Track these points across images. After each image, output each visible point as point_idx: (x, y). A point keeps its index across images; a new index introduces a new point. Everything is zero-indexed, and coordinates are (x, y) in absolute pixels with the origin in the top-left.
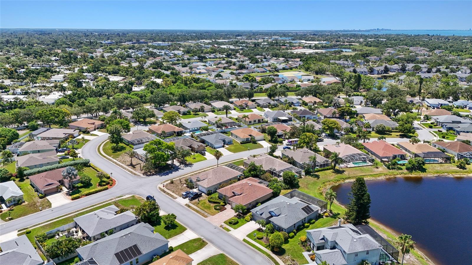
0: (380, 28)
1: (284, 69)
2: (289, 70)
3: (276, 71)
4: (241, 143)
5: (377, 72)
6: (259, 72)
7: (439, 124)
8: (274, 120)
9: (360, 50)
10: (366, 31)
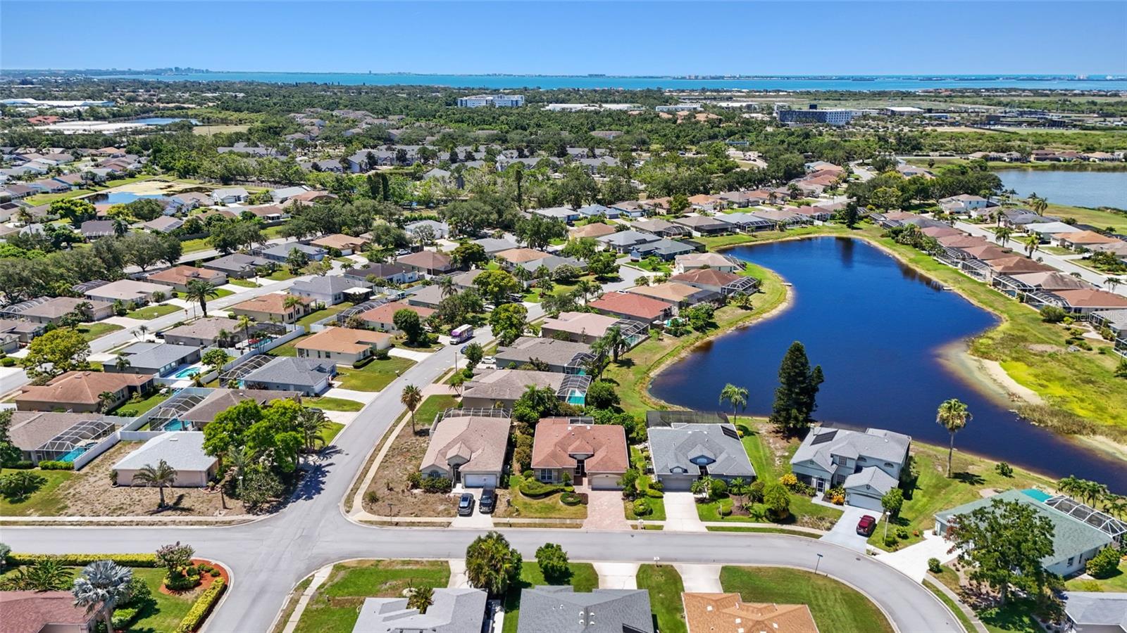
0: (183, 67)
1: (112, 177)
2: (128, 180)
3: (97, 184)
4: (356, 367)
5: (357, 168)
6: (47, 193)
7: (619, 250)
8: (336, 299)
9: (222, 119)
10: (147, 73)
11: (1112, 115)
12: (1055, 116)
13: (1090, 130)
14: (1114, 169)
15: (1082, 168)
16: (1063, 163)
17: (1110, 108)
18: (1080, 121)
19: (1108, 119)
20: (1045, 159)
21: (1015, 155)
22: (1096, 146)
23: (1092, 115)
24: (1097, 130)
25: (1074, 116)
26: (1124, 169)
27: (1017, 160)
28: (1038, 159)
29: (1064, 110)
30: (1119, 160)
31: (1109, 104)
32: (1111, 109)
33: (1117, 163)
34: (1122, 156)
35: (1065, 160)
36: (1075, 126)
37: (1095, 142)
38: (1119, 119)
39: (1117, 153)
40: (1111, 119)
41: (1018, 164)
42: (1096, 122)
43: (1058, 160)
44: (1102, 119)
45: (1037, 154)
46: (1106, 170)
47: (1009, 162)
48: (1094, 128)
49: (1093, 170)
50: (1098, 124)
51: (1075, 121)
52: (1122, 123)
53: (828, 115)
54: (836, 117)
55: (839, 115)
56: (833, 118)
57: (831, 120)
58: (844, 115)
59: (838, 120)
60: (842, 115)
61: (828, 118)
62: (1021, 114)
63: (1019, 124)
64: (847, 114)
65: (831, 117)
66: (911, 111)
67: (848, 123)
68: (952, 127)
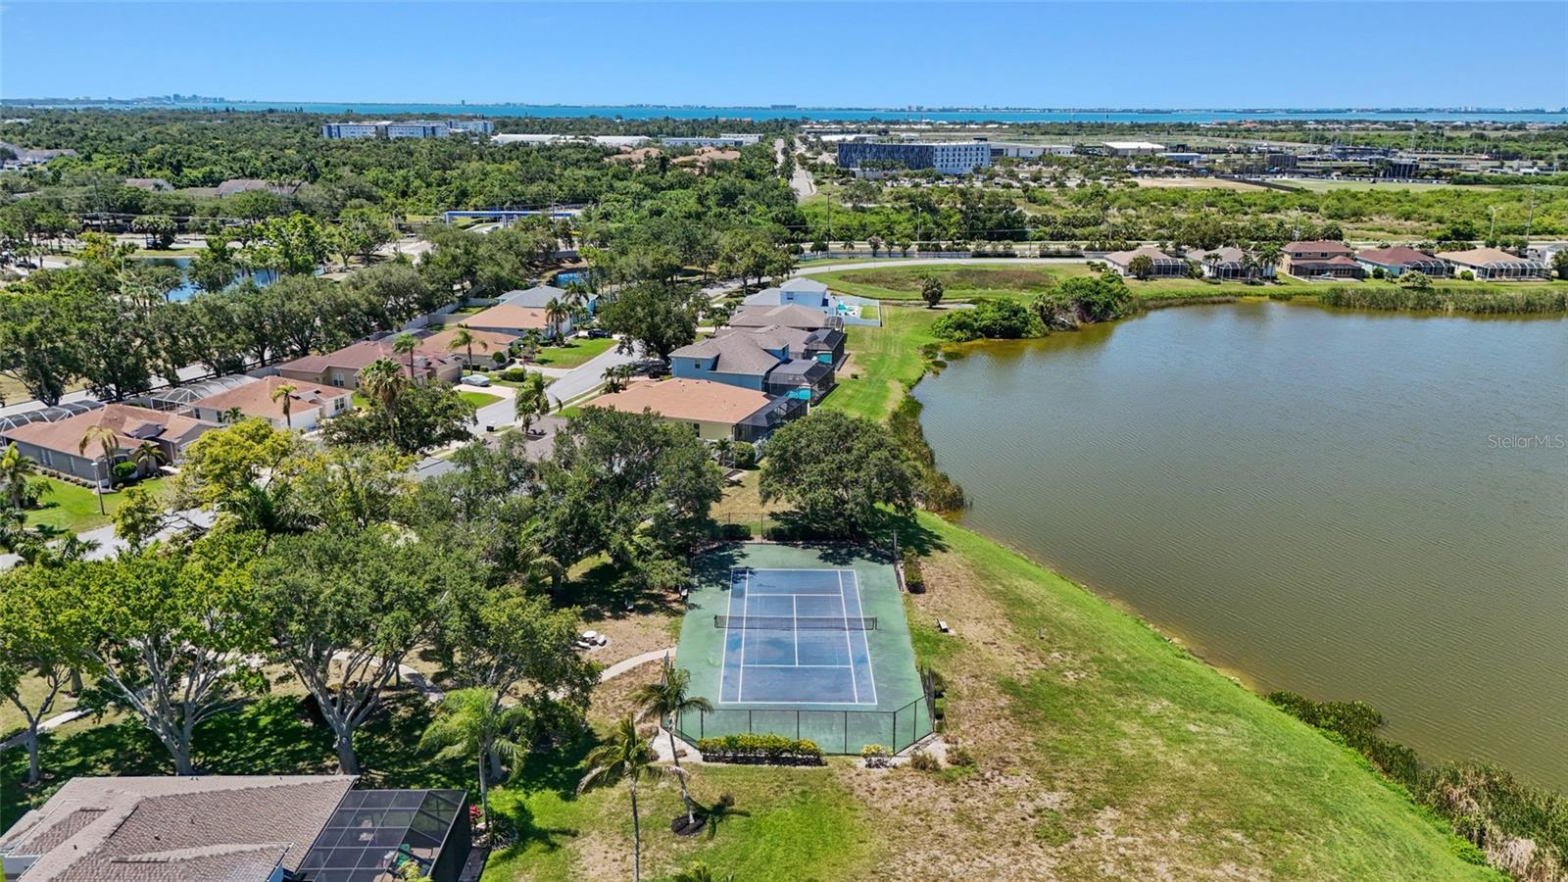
11: (1516, 156)
12: (1405, 158)
13: (1470, 183)
14: (1529, 309)
15: (1425, 304)
16: (1372, 285)
17: (1511, 144)
18: (1452, 166)
19: (1508, 163)
20: (1320, 271)
21: (1230, 255)
22: (1478, 224)
23: (1478, 156)
24: (1485, 183)
25: (1442, 158)
26: (1560, 307)
27: (1235, 273)
28: (1297, 270)
29: (1426, 149)
30: (1540, 273)
31: (1508, 139)
32: (1513, 147)
33: (1534, 286)
34: (1548, 261)
35: (1379, 275)
36: (1438, 176)
37: (1477, 214)
38: (1529, 163)
39: (1535, 244)
40: (1515, 163)
41: (1234, 286)
42: (1484, 168)
43: (1360, 274)
44: (1497, 163)
45: (1298, 255)
46: (1501, 311)
47: (1212, 281)
48: (1477, 181)
49: (1461, 311)
50: (1487, 173)
51: (1444, 166)
52: (1536, 169)
53: (939, 154)
54: (957, 157)
55: (962, 153)
56: (951, 159)
57: (945, 163)
58: (974, 153)
59: (962, 164)
60: (968, 152)
61: (939, 159)
62: (1344, 155)
63: (1324, 172)
64: (979, 152)
65: (945, 158)
66: (1139, 150)
67: (977, 170)
68: (1188, 179)
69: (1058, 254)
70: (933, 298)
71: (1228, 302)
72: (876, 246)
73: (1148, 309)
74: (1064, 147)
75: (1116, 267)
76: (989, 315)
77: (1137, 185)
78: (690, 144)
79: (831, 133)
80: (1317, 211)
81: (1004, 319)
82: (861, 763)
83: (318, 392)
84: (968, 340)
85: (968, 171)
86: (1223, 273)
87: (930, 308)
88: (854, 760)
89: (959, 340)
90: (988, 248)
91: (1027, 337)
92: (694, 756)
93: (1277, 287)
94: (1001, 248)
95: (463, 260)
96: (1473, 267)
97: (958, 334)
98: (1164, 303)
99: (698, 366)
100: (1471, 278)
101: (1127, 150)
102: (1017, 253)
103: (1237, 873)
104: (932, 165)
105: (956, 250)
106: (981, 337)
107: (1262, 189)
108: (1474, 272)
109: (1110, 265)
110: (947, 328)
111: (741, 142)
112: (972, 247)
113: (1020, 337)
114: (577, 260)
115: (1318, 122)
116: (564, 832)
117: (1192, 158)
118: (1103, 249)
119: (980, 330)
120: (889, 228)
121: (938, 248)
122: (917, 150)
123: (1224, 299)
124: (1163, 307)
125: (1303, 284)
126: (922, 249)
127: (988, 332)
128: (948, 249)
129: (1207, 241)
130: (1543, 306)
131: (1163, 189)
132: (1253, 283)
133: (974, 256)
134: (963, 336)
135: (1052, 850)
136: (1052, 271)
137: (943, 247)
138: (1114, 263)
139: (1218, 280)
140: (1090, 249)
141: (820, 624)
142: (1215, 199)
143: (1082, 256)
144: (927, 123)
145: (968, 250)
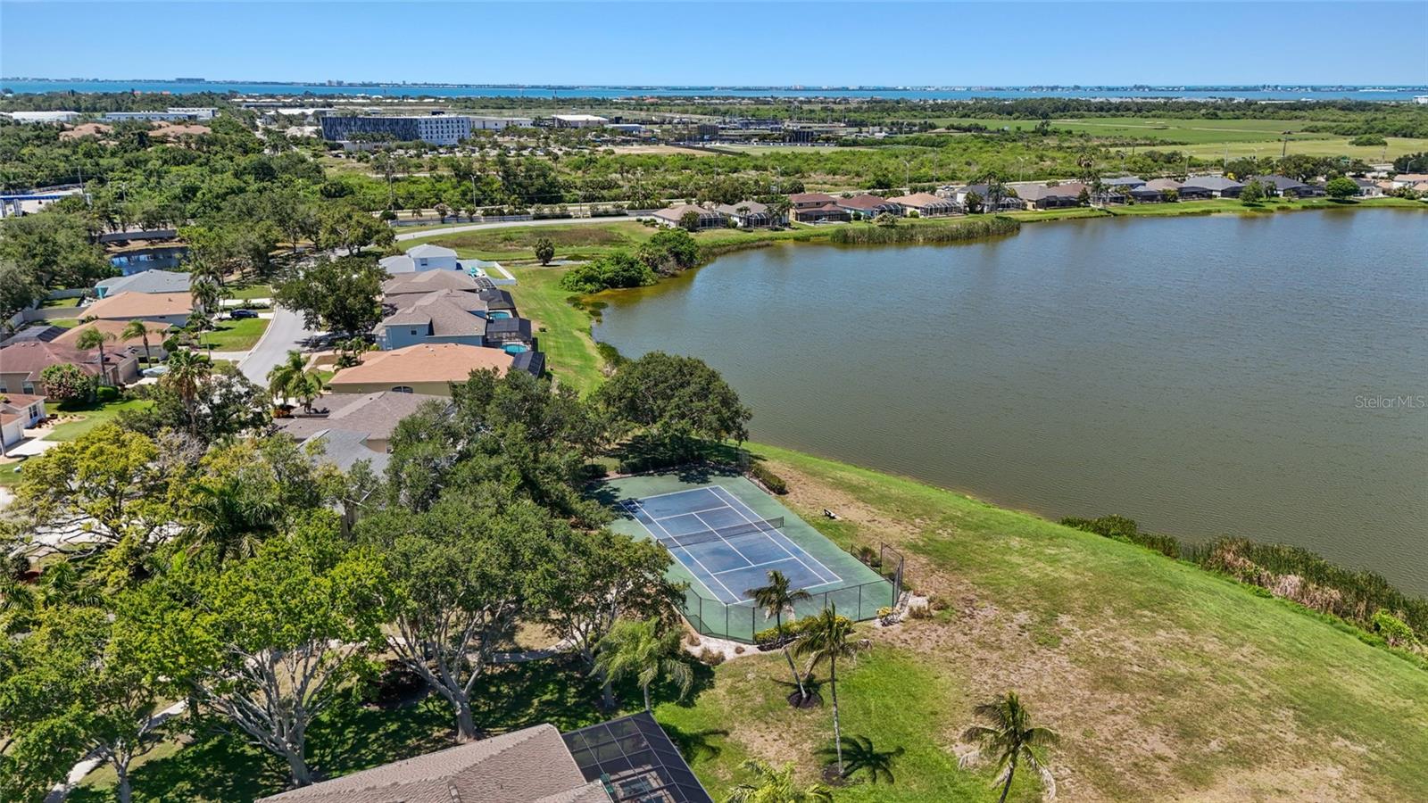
11: (863, 124)
12: (791, 126)
15: (904, 238)
16: (858, 225)
17: (852, 114)
18: (828, 132)
20: (819, 217)
21: (757, 209)
23: (838, 124)
25: (816, 126)
27: (761, 222)
28: (803, 217)
31: (847, 111)
32: (855, 116)
33: (960, 219)
34: (960, 200)
35: (858, 218)
36: (825, 140)
38: (877, 129)
40: (867, 129)
42: (851, 134)
43: (846, 217)
44: (856, 130)
47: (745, 229)
48: (855, 143)
50: (856, 137)
51: (823, 132)
52: (884, 134)
53: (423, 126)
54: (440, 130)
55: (445, 126)
56: (435, 131)
57: (430, 134)
58: (455, 125)
59: (445, 135)
60: (450, 125)
61: (424, 131)
62: (747, 125)
63: (747, 139)
64: (460, 124)
65: (429, 131)
66: (588, 122)
67: (461, 141)
68: (644, 147)
69: (606, 214)
70: (546, 256)
71: (768, 245)
72: (443, 213)
73: (715, 255)
74: (525, 120)
75: (666, 222)
76: (610, 269)
77: (613, 153)
78: (136, 118)
79: (291, 106)
80: (767, 170)
81: (624, 271)
82: (877, 623)
83: (7, 402)
84: (598, 291)
85: (454, 141)
86: (750, 223)
87: (544, 265)
88: (871, 623)
89: (591, 292)
90: (546, 210)
91: (644, 285)
92: (752, 650)
93: (794, 231)
94: (557, 210)
95: (40, 249)
96: (917, 208)
97: (588, 287)
98: (724, 249)
99: (414, 333)
100: (917, 216)
101: (577, 122)
102: (572, 214)
103: (1168, 636)
104: (418, 138)
105: (517, 213)
106: (606, 288)
107: (714, 154)
108: (919, 211)
109: (660, 221)
110: (577, 282)
111: (196, 116)
112: (532, 211)
113: (639, 286)
114: (123, 243)
115: (702, 98)
116: (715, 733)
117: (635, 128)
118: (643, 208)
119: (604, 281)
120: (437, 196)
121: (501, 213)
122: (387, 123)
123: (764, 243)
124: (725, 253)
125: (811, 228)
126: (487, 214)
127: (612, 283)
128: (511, 213)
129: (728, 196)
130: (978, 233)
131: (638, 155)
132: (777, 230)
133: (535, 219)
134: (593, 288)
135: (1056, 650)
136: (610, 228)
137: (506, 211)
138: (664, 219)
139: (749, 229)
140: (632, 208)
141: (736, 531)
142: (687, 164)
143: (625, 215)
144: (363, 98)
145: (528, 213)
